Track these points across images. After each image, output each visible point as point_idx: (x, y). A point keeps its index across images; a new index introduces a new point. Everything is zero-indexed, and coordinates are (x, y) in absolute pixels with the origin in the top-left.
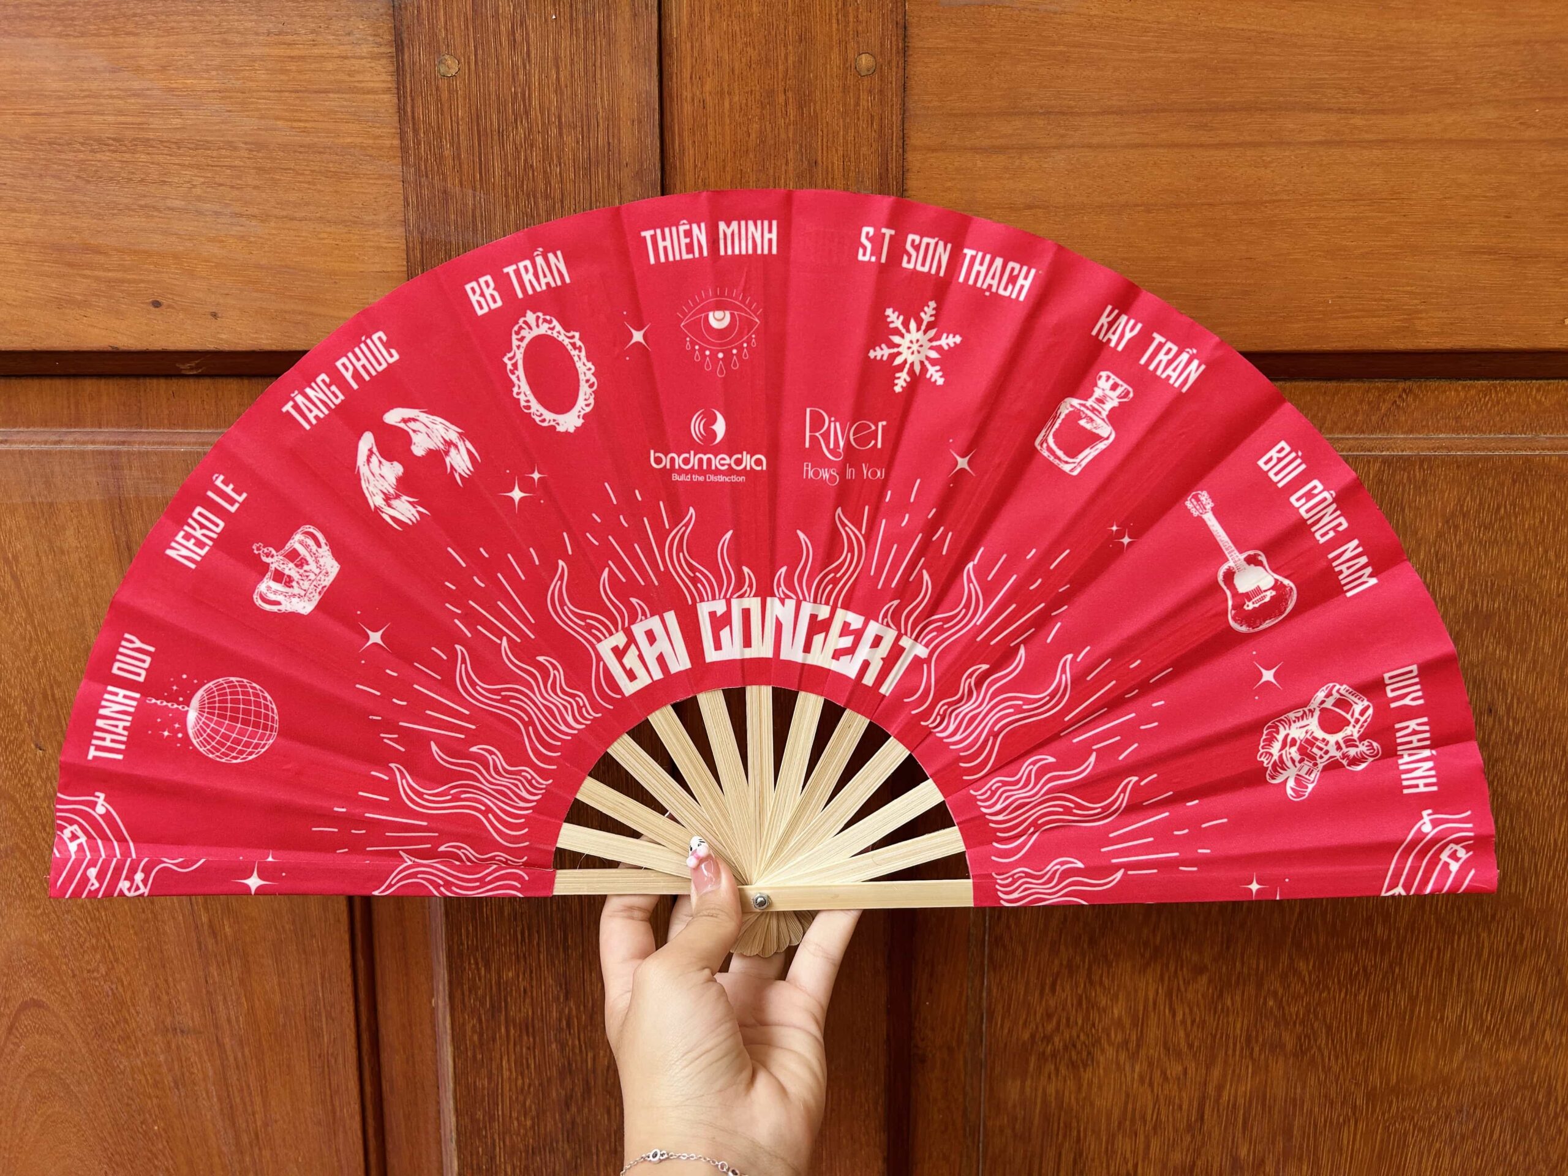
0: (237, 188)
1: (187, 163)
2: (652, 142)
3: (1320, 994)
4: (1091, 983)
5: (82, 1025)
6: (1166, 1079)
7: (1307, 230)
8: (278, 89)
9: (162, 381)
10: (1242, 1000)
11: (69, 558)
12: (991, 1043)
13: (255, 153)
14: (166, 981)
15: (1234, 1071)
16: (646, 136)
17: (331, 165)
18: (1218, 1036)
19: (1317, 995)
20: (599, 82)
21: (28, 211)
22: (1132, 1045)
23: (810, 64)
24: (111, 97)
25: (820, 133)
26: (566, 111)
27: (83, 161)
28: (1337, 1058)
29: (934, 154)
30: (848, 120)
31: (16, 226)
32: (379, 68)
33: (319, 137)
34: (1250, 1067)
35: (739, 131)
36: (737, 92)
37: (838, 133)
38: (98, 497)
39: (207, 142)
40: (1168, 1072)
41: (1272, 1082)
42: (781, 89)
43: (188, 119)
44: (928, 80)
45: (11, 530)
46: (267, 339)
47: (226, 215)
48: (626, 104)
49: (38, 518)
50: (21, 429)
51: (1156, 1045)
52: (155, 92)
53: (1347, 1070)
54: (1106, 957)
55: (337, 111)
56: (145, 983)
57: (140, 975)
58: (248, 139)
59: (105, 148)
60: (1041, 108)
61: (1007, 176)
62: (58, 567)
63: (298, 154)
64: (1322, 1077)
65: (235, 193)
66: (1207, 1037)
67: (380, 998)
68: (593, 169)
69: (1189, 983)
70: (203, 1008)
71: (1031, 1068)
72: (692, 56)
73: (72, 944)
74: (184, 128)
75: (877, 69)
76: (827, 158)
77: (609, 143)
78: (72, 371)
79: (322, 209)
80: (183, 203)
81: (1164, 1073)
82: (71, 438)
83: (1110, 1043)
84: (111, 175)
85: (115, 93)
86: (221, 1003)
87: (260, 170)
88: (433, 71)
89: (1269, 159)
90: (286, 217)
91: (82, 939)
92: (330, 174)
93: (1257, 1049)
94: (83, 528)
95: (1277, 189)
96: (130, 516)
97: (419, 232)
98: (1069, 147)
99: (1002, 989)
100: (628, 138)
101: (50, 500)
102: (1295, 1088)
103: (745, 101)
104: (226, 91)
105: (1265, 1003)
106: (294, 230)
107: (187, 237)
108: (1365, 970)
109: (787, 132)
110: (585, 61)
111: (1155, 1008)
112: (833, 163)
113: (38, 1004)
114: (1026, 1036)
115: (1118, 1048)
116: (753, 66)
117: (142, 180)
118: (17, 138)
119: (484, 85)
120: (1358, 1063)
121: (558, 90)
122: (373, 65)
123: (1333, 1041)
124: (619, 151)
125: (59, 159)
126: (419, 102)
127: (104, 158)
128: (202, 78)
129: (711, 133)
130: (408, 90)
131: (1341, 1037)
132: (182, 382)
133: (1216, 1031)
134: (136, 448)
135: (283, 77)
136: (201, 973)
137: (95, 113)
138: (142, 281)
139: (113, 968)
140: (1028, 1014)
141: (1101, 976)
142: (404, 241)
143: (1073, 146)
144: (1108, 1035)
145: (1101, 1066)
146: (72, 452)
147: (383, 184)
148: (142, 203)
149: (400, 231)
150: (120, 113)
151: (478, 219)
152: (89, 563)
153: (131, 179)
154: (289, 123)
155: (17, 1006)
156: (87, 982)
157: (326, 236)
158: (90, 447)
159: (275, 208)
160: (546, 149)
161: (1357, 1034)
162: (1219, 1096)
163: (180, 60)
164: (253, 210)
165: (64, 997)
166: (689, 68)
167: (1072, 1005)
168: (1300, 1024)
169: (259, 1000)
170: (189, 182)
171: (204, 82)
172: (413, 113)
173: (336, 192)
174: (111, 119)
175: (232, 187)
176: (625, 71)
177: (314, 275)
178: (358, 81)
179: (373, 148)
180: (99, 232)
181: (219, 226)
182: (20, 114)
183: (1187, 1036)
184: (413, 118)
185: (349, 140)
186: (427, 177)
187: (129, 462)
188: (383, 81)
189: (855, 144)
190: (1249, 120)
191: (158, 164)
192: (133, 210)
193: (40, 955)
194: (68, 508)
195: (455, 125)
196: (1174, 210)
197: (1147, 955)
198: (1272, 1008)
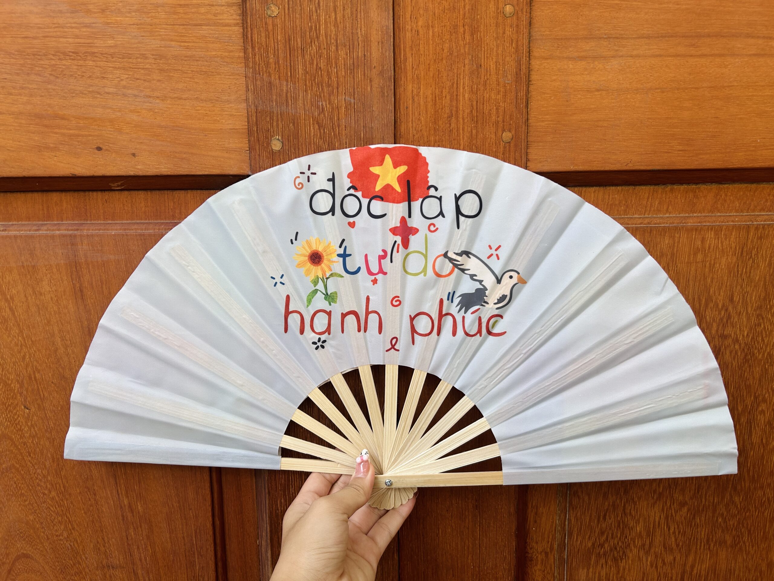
0: (148, 81)
1: (117, 66)
2: (389, 54)
3: (745, 514)
4: (625, 515)
5: (53, 567)
6: (664, 564)
7: (747, 102)
8: (172, 23)
9: (99, 193)
10: (705, 520)
11: (45, 297)
12: (571, 550)
13: (158, 61)
14: (103, 539)
15: (700, 557)
16: (386, 51)
17: (203, 67)
18: (692, 539)
19: (744, 514)
20: (359, 20)
21: (20, 94)
22: (647, 547)
23: (478, 10)
24: (72, 28)
25: (483, 49)
26: (340, 37)
27: (54, 65)
28: (753, 547)
29: (546, 61)
30: (499, 42)
31: (12, 104)
32: (232, 12)
33: (197, 51)
34: (708, 555)
35: (437, 48)
36: (436, 26)
37: (493, 49)
38: (62, 262)
39: (129, 54)
40: (666, 560)
41: (719, 562)
42: (461, 24)
43: (118, 41)
44: (543, 19)
45: (9, 282)
46: (165, 168)
47: (141, 97)
48: (374, 33)
49: (26, 275)
50: (14, 223)
51: (660, 546)
52: (97, 25)
53: (758, 552)
54: (633, 499)
55: (206, 37)
56: (91, 541)
57: (88, 536)
58: (154, 53)
59: (68, 57)
60: (605, 35)
61: (586, 73)
62: (38, 303)
63: (184, 61)
64: (745, 557)
65: (147, 84)
66: (686, 540)
67: (227, 542)
68: (355, 70)
69: (677, 512)
70: (126, 553)
71: (592, 563)
72: (411, 6)
73: (47, 521)
74: (115, 46)
75: (515, 13)
76: (487, 63)
77: (365, 55)
78: (46, 188)
79: (198, 93)
80: (115, 90)
81: (663, 561)
82: (45, 228)
83: (635, 546)
84: (72, 73)
85: (73, 25)
86: (136, 551)
87: (161, 70)
88: (263, 13)
89: (727, 63)
90: (177, 98)
91: (53, 517)
92: (203, 73)
93: (712, 545)
94: (53, 280)
95: (731, 80)
96: (82, 272)
97: (255, 106)
98: (620, 57)
99: (577, 519)
100: (375, 53)
101: (33, 264)
102: (731, 564)
103: (441, 31)
104: (141, 24)
105: (717, 520)
106: (181, 105)
107: (118, 110)
108: (768, 499)
109: (465, 47)
110: (351, 8)
111: (659, 526)
112: (490, 66)
113: (26, 556)
114: (590, 544)
115: (639, 548)
116: (446, 11)
117: (90, 77)
118: (13, 51)
119: (293, 21)
120: (763, 549)
121: (336, 25)
122: (228, 9)
123: (751, 538)
124: (371, 59)
125: (40, 64)
126: (255, 31)
127: (67, 63)
128: (127, 17)
129: (422, 49)
130: (249, 24)
131: (755, 536)
132: (112, 194)
133: (691, 536)
134: (85, 232)
135: (175, 16)
136: (124, 534)
137: (61, 37)
138: (90, 135)
139: (72, 533)
140: (591, 532)
141: (631, 509)
142: (246, 111)
143: (622, 56)
144: (634, 542)
145: (630, 559)
146: (46, 236)
147: (234, 79)
148: (91, 90)
149: (244, 105)
150: (77, 37)
151: (289, 98)
152: (57, 300)
153: (83, 76)
154: (179, 43)
155: (14, 557)
156: (56, 542)
157: (200, 108)
158: (58, 232)
159: (171, 93)
160: (328, 58)
161: (764, 533)
162: (692, 571)
163: (114, 6)
164: (156, 94)
165: (42, 551)
166: (410, 12)
167: (615, 527)
168: (735, 531)
169: (158, 546)
170: (118, 78)
171: (127, 19)
172: (252, 37)
173: (206, 83)
174: (70, 40)
175: (144, 80)
176: (374, 14)
177: (194, 131)
178: (220, 19)
179: (228, 58)
180: (64, 107)
181: (137, 103)
182: (15, 37)
183: (676, 540)
184: (252, 40)
185: (214, 53)
186: (260, 74)
187: (81, 241)
188: (234, 19)
189: (502, 56)
190: (717, 42)
191: (100, 67)
192: (85, 94)
193: (28, 528)
194: (44, 268)
195: (276, 44)
196: (676, 91)
197: (655, 498)
198: (720, 523)
